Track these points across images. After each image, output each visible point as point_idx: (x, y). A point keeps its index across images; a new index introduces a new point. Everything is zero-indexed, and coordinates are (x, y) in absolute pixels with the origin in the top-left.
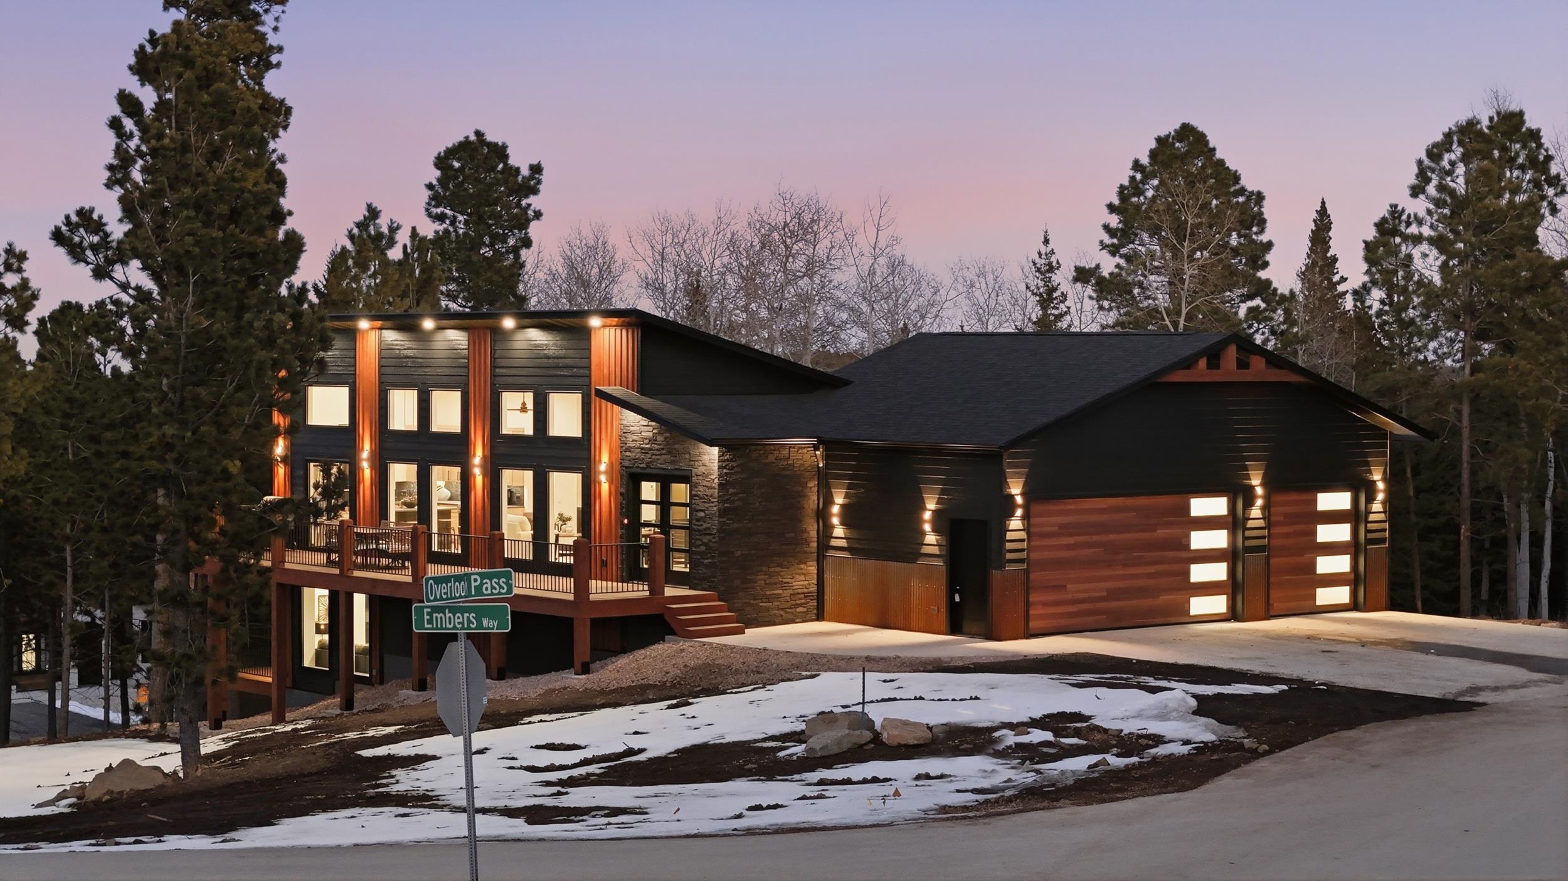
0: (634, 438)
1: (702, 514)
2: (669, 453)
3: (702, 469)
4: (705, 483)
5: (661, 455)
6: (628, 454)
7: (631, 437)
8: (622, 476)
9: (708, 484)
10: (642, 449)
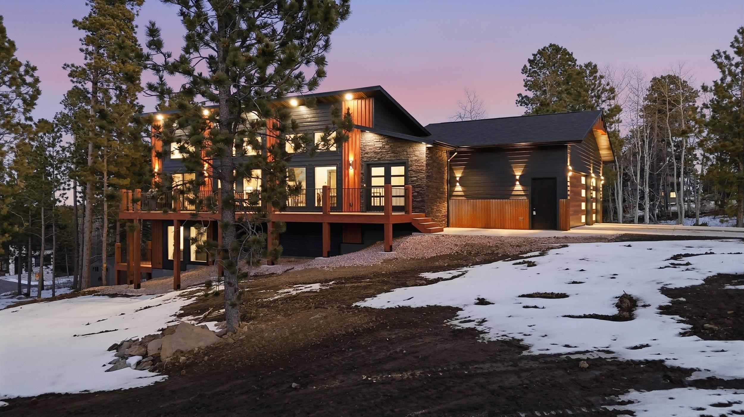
0: (370, 148)
1: (415, 178)
2: (393, 153)
3: (416, 158)
4: (417, 164)
5: (388, 154)
6: (366, 155)
7: (367, 148)
8: (362, 166)
9: (418, 164)
10: (376, 152)
